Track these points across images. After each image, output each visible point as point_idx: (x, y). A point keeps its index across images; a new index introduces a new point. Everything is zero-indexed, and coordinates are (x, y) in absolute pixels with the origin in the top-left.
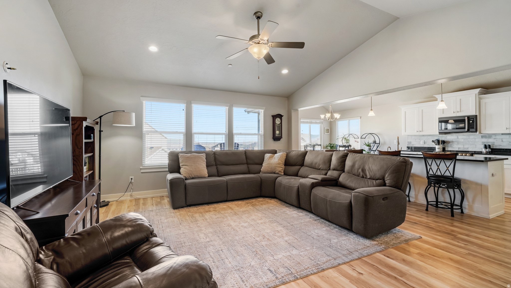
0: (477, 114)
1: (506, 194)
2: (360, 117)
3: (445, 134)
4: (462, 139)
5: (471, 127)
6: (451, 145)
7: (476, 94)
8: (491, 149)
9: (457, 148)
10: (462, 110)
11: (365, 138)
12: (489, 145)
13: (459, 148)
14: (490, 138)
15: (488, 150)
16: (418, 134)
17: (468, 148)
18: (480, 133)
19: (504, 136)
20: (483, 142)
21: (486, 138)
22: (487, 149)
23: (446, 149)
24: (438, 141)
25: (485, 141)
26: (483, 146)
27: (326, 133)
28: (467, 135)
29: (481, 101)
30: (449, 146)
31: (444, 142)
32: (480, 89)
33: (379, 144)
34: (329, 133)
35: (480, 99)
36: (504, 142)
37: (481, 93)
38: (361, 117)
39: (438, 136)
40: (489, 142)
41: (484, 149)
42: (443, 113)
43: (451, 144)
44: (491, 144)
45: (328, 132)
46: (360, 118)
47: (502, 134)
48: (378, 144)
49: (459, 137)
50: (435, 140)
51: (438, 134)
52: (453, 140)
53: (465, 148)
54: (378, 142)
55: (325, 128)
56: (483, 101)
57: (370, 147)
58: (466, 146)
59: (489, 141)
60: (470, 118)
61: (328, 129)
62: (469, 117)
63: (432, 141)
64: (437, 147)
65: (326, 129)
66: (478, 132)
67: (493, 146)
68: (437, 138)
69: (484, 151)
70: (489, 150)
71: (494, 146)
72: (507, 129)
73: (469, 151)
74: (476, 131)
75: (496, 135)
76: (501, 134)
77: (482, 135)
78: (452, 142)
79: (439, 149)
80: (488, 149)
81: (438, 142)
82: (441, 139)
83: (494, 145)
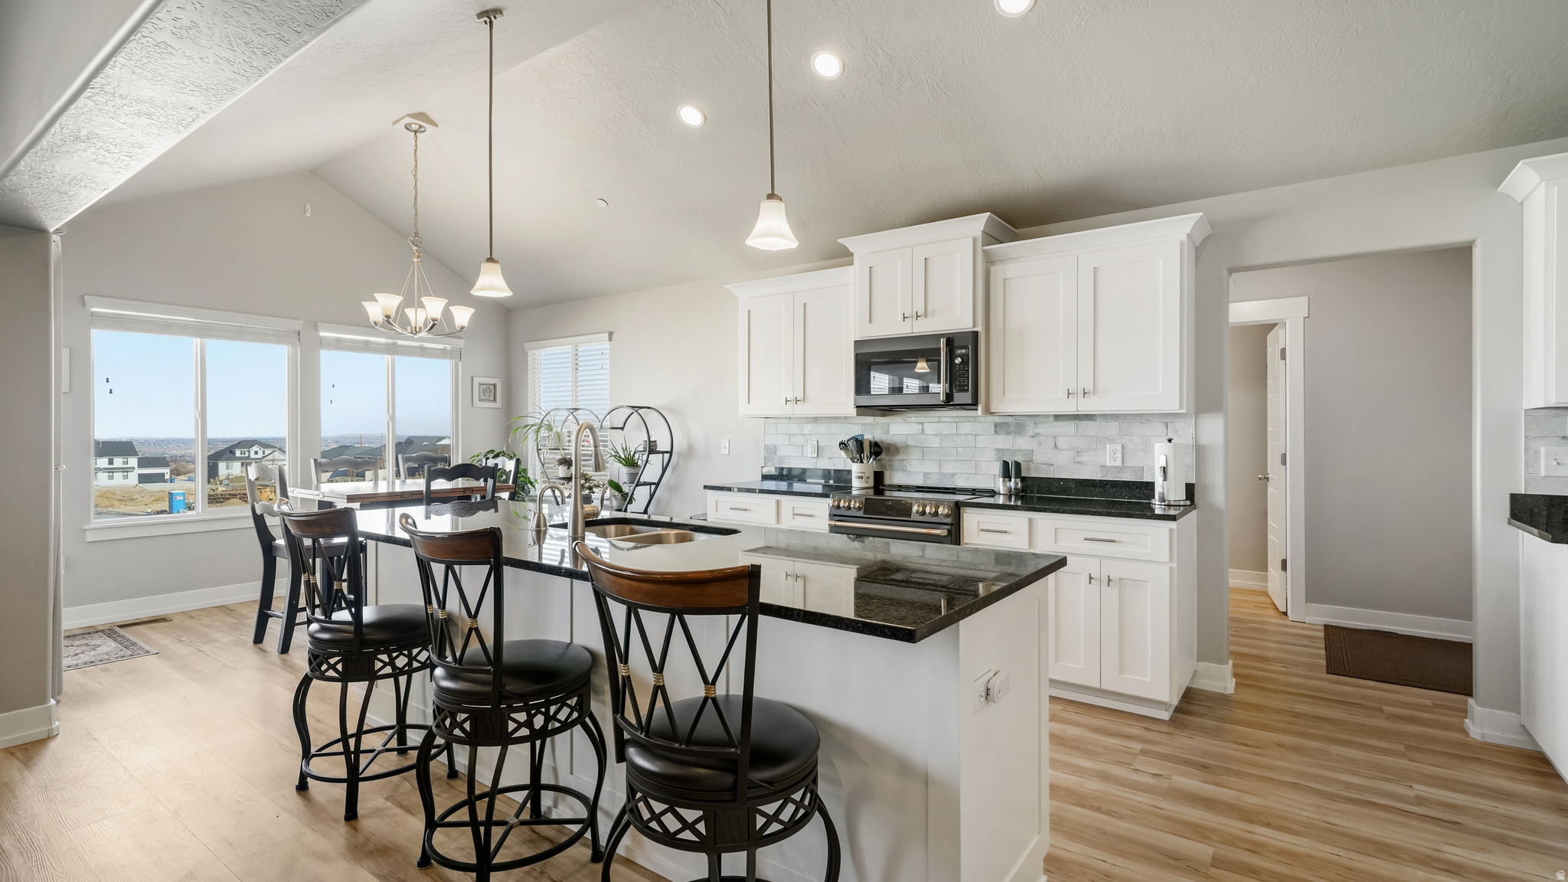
0: (979, 329)
1: (1053, 682)
2: (607, 335)
3: (884, 416)
4: (936, 435)
5: (960, 386)
6: (903, 460)
7: (975, 240)
8: (1023, 479)
9: (921, 476)
10: (929, 309)
11: (622, 429)
12: (1016, 462)
13: (926, 475)
14: (1020, 434)
15: (1012, 484)
16: (788, 410)
17: (953, 475)
18: (988, 411)
19: (1062, 427)
20: (998, 450)
21: (1009, 434)
22: (1010, 481)
23: (887, 481)
24: (859, 442)
25: (1006, 447)
26: (997, 468)
27: (480, 400)
28: (950, 420)
29: (993, 269)
30: (896, 464)
31: (877, 449)
32: (989, 213)
33: (671, 453)
34: (498, 404)
35: (990, 261)
36: (1061, 450)
37: (993, 237)
38: (611, 334)
39: (862, 424)
40: (1018, 450)
41: (1001, 479)
42: (870, 323)
43: (901, 457)
44: (1024, 459)
45: (495, 400)
46: (610, 339)
47: (1057, 417)
48: (667, 456)
49: (930, 429)
50: (848, 441)
51: (853, 411)
52: (910, 442)
53: (944, 475)
54: (663, 445)
55: (477, 381)
56: (998, 272)
57: (632, 470)
58: (948, 469)
59: (1018, 446)
60: (956, 344)
61: (495, 386)
62: (951, 341)
63: (841, 443)
64: (856, 468)
65: (481, 384)
66: (980, 408)
67: (1028, 469)
68: (854, 430)
69: (1000, 486)
70: (1016, 484)
71: (1032, 466)
72: (1069, 394)
73: (954, 489)
74: (974, 404)
75: (1038, 420)
76: (1052, 419)
77: (997, 419)
78: (907, 447)
79: (862, 478)
80: (1013, 480)
81: (859, 448)
82: (868, 437)
83: (1032, 461)
